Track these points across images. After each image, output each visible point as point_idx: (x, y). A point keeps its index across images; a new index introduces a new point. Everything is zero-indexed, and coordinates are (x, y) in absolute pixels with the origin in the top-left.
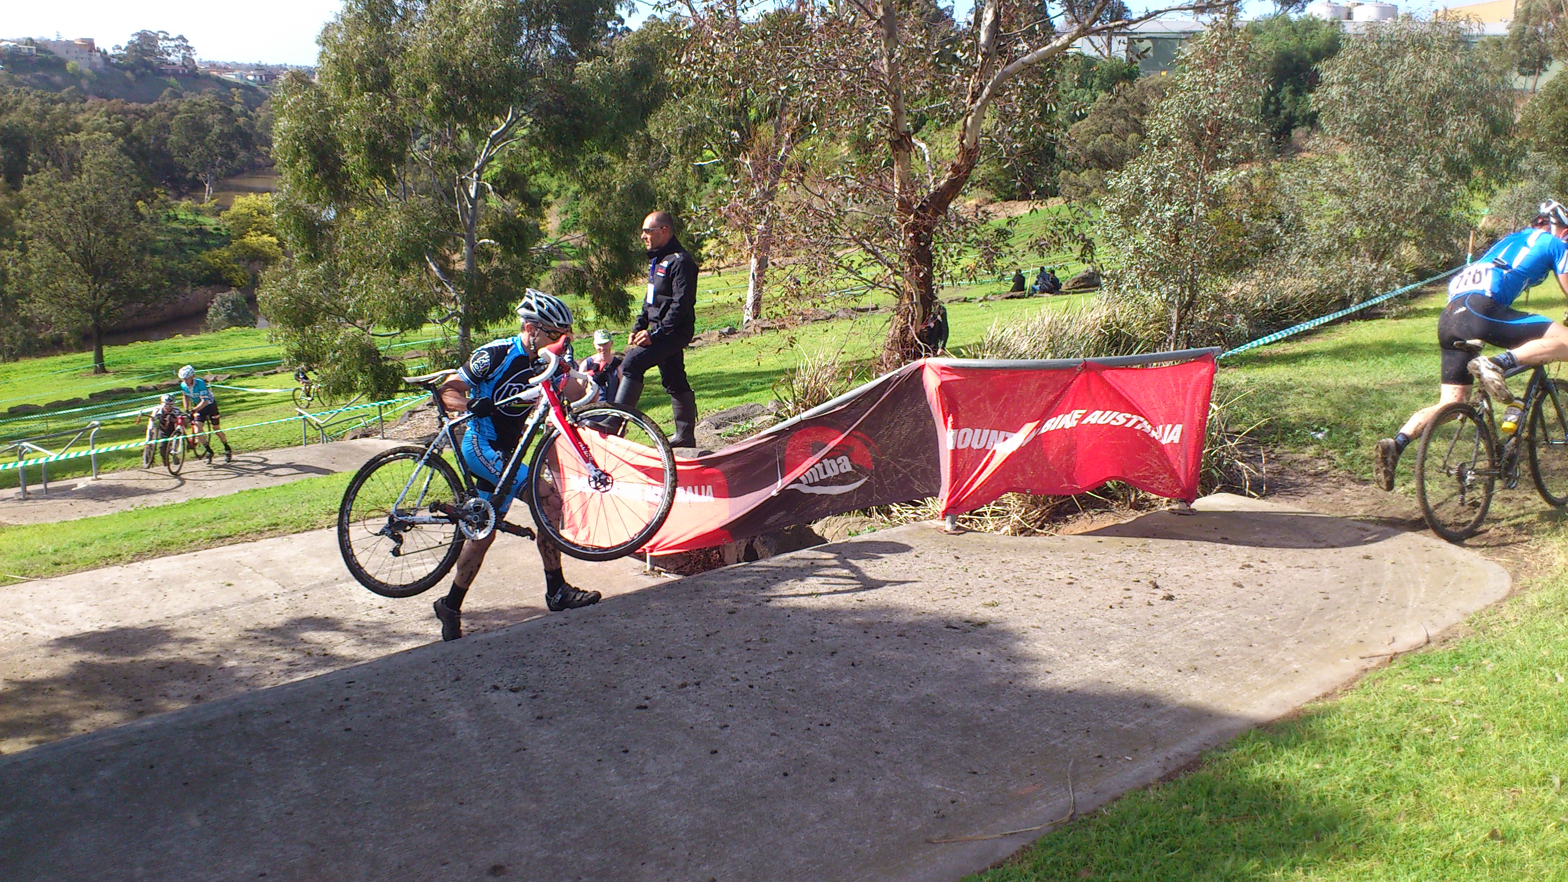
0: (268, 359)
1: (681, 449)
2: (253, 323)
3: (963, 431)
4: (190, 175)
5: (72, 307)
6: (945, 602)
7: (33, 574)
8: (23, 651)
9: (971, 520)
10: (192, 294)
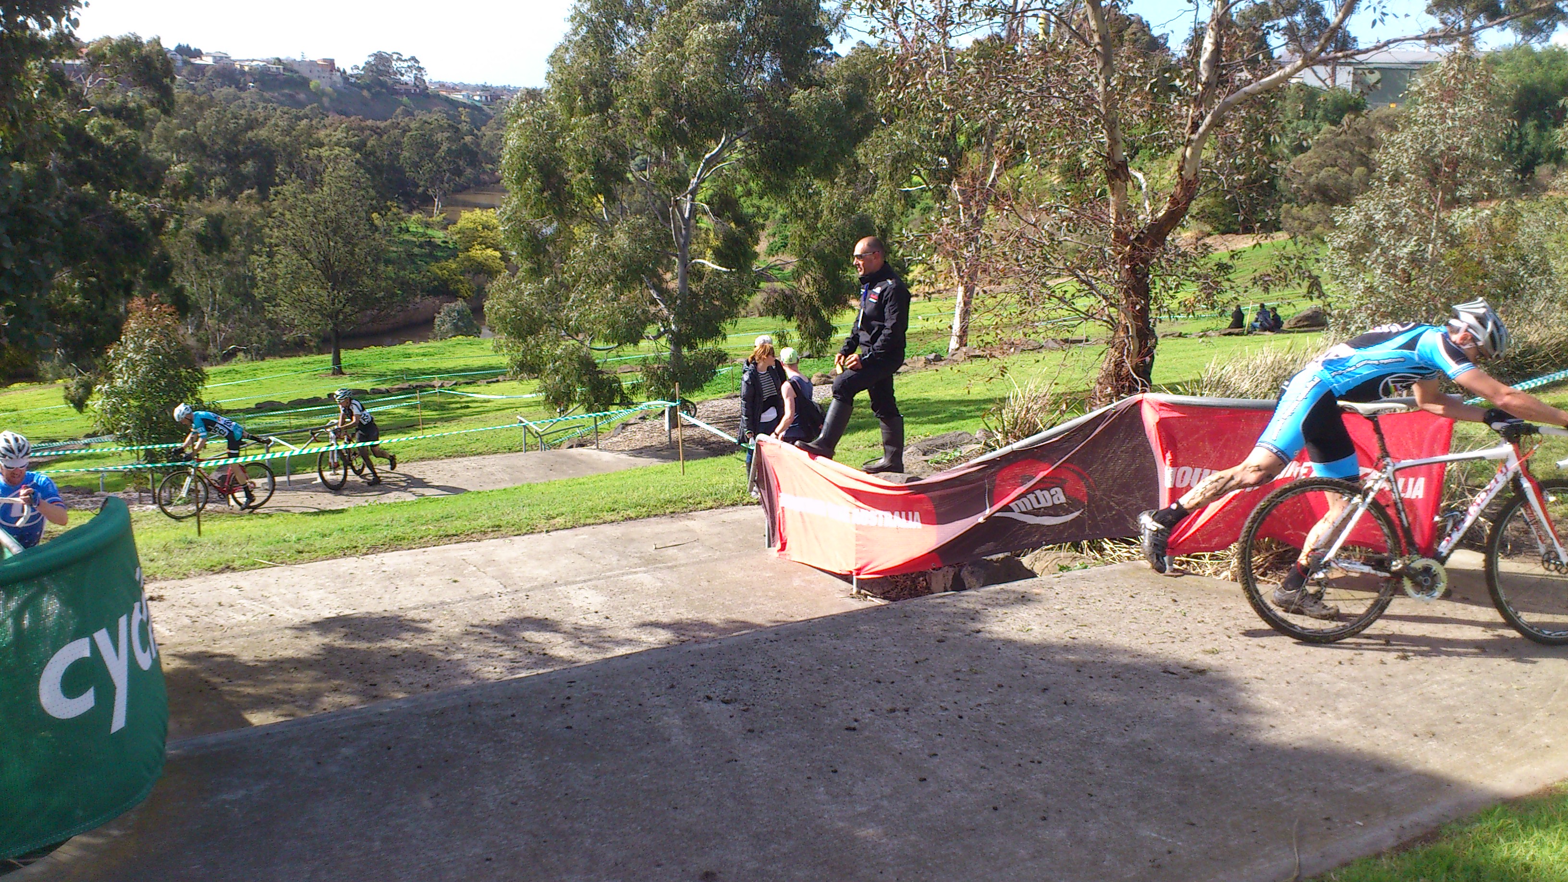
0: (492, 368)
1: (889, 474)
2: (478, 334)
3: (1183, 469)
4: (420, 190)
5: (313, 311)
6: (1162, 646)
7: (278, 560)
8: (271, 632)
9: (1188, 563)
10: (422, 303)
